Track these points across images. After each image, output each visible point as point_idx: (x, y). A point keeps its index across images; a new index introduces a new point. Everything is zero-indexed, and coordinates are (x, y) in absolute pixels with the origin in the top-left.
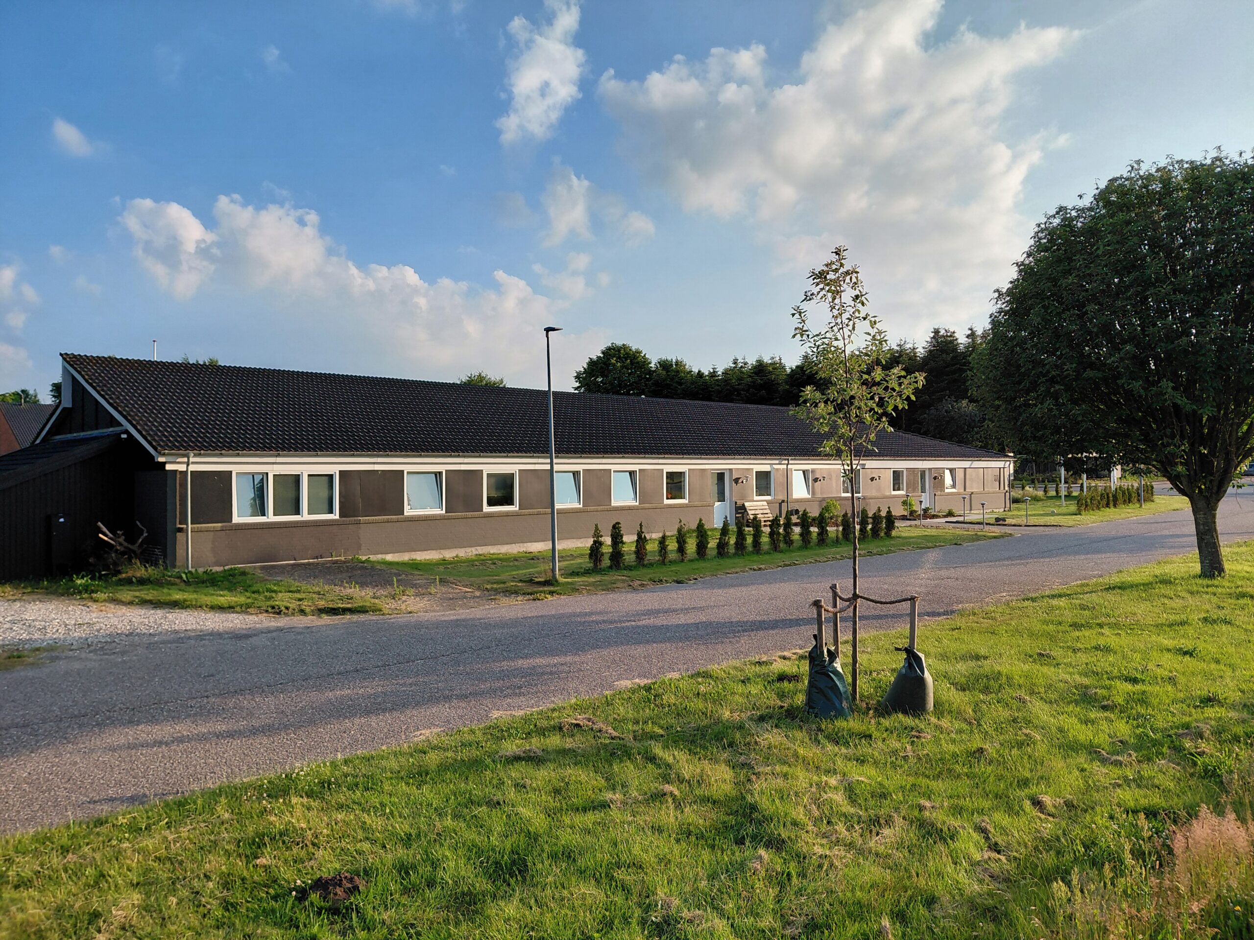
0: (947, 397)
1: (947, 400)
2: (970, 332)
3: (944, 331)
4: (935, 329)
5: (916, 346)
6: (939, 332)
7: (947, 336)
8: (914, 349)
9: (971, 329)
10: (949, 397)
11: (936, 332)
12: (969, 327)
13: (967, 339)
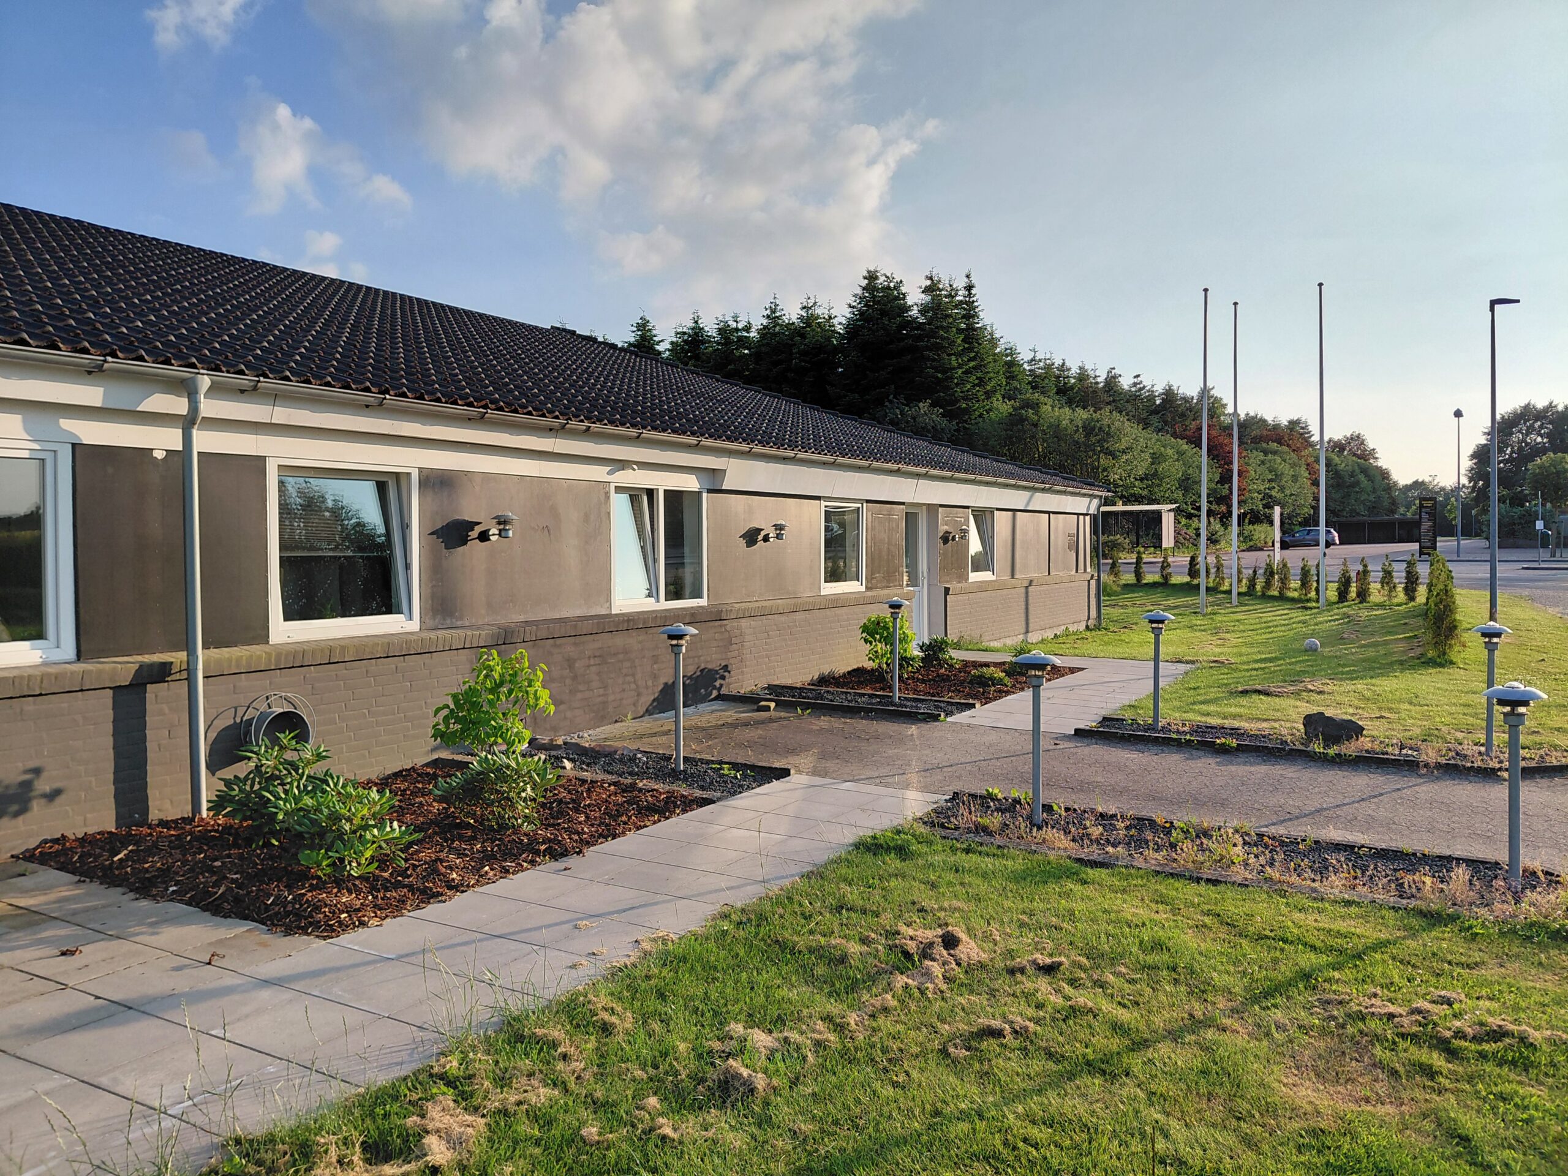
0: (891, 397)
1: (891, 402)
2: (928, 283)
3: (883, 278)
4: (869, 272)
5: (833, 313)
6: (877, 278)
7: (889, 288)
8: (830, 317)
9: (931, 278)
10: (895, 397)
11: (872, 277)
12: (928, 273)
13: (923, 296)
